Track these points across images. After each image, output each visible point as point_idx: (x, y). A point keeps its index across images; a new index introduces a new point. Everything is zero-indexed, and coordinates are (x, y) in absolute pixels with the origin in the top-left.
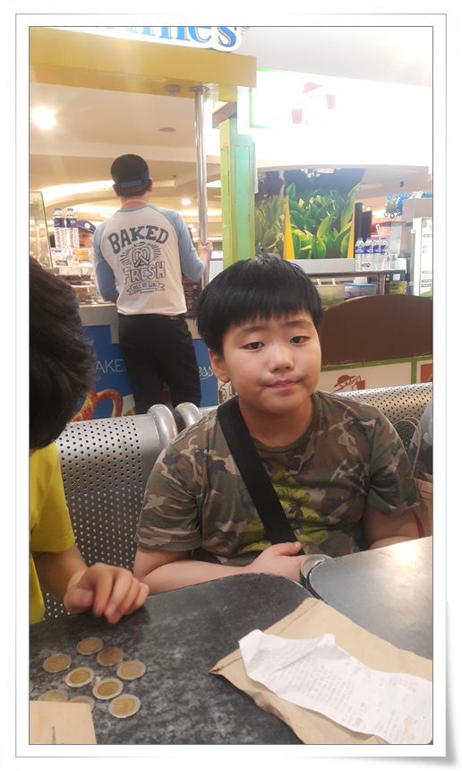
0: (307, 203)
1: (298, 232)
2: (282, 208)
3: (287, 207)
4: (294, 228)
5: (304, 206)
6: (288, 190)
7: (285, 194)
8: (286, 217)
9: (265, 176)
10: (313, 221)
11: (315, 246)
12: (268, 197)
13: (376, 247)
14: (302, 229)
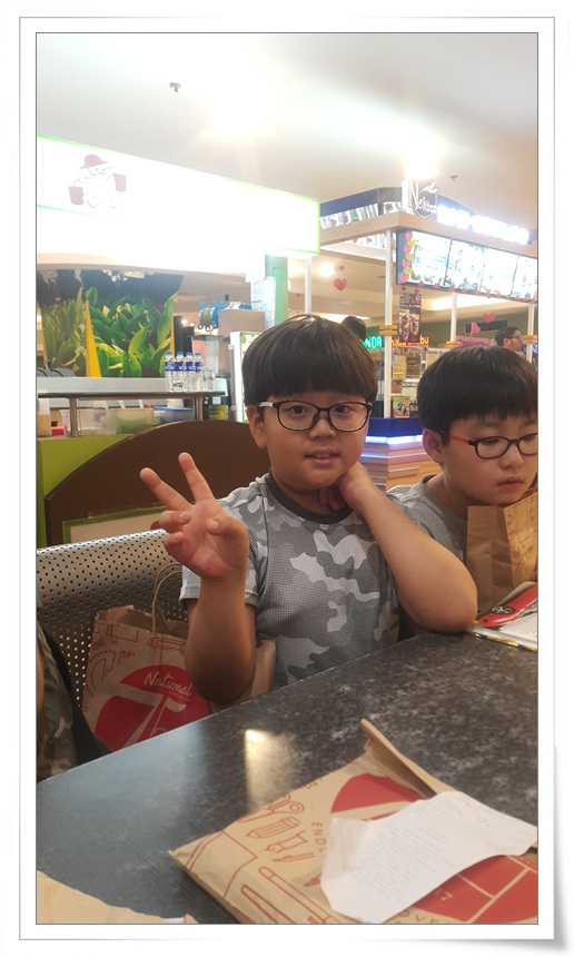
0: (113, 312)
1: (105, 346)
2: (82, 315)
3: (87, 315)
4: (98, 341)
5: (110, 315)
6: (88, 294)
7: (84, 298)
8: (87, 327)
9: (56, 275)
10: (123, 334)
11: (127, 364)
12: (61, 301)
13: (189, 364)
14: (109, 343)
